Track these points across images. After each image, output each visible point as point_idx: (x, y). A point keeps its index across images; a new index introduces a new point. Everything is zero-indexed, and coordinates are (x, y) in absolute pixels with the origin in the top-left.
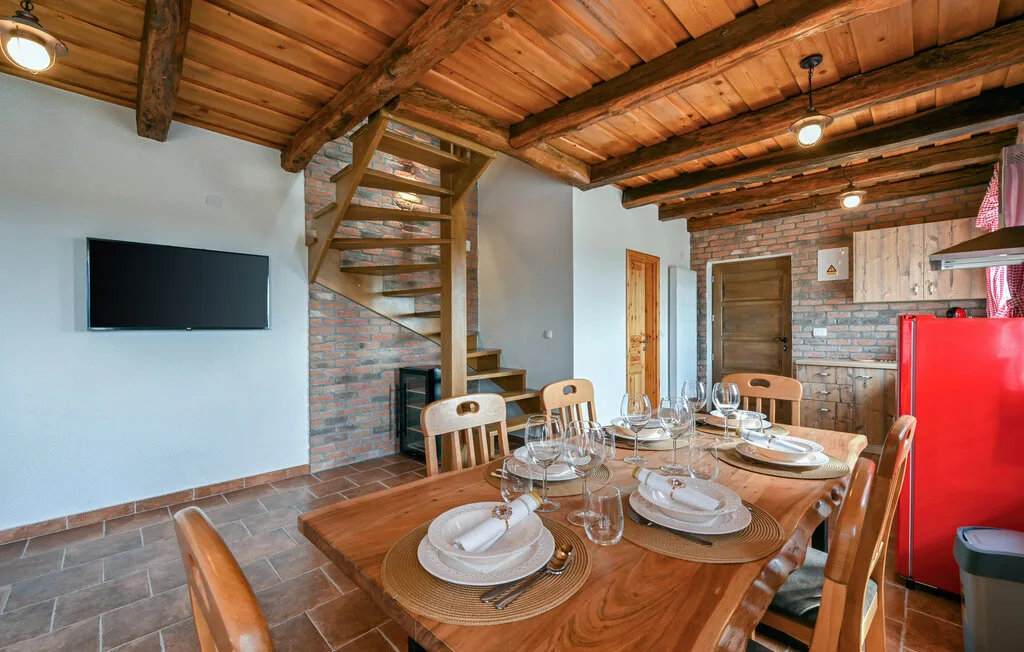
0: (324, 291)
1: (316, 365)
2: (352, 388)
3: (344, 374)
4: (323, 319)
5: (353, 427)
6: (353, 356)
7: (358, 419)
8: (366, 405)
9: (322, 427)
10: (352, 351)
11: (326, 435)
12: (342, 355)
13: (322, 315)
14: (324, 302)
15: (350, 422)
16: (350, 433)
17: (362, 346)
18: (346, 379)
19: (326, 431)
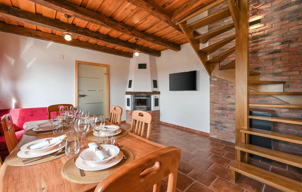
0: (214, 78)
1: (212, 102)
2: (225, 112)
3: (221, 107)
4: (214, 87)
5: (225, 127)
6: (225, 101)
7: (227, 125)
8: (231, 120)
9: (213, 123)
10: (225, 99)
11: (215, 126)
12: (221, 100)
13: (214, 86)
14: (215, 81)
15: (224, 125)
16: (224, 129)
17: (229, 97)
18: (222, 109)
19: (215, 125)
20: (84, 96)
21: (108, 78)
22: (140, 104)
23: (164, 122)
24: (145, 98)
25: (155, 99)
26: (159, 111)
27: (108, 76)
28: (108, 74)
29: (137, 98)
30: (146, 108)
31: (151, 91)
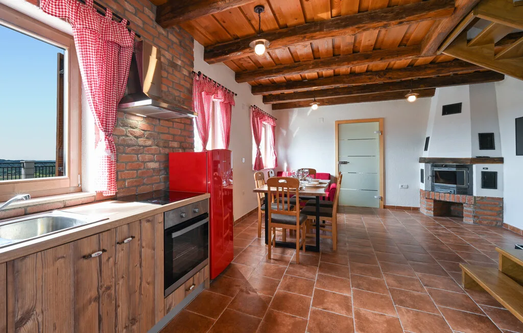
20: (345, 163)
21: (382, 138)
22: (441, 180)
23: (511, 227)
24: (454, 169)
25: (482, 172)
26: (501, 200)
27: (381, 134)
28: (382, 133)
29: (436, 169)
30: (455, 189)
31: (469, 156)
